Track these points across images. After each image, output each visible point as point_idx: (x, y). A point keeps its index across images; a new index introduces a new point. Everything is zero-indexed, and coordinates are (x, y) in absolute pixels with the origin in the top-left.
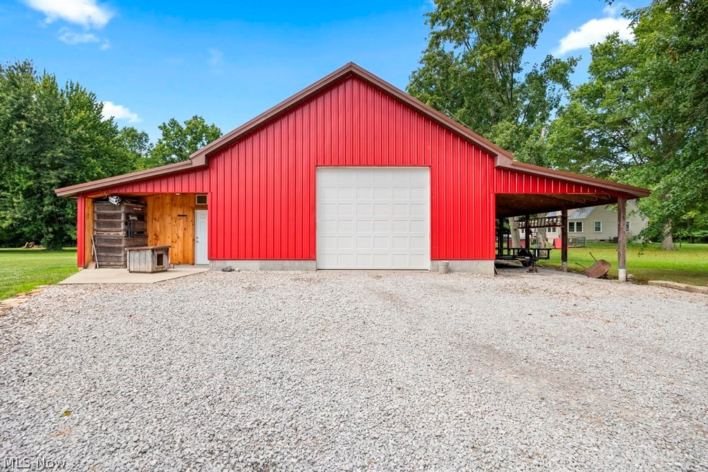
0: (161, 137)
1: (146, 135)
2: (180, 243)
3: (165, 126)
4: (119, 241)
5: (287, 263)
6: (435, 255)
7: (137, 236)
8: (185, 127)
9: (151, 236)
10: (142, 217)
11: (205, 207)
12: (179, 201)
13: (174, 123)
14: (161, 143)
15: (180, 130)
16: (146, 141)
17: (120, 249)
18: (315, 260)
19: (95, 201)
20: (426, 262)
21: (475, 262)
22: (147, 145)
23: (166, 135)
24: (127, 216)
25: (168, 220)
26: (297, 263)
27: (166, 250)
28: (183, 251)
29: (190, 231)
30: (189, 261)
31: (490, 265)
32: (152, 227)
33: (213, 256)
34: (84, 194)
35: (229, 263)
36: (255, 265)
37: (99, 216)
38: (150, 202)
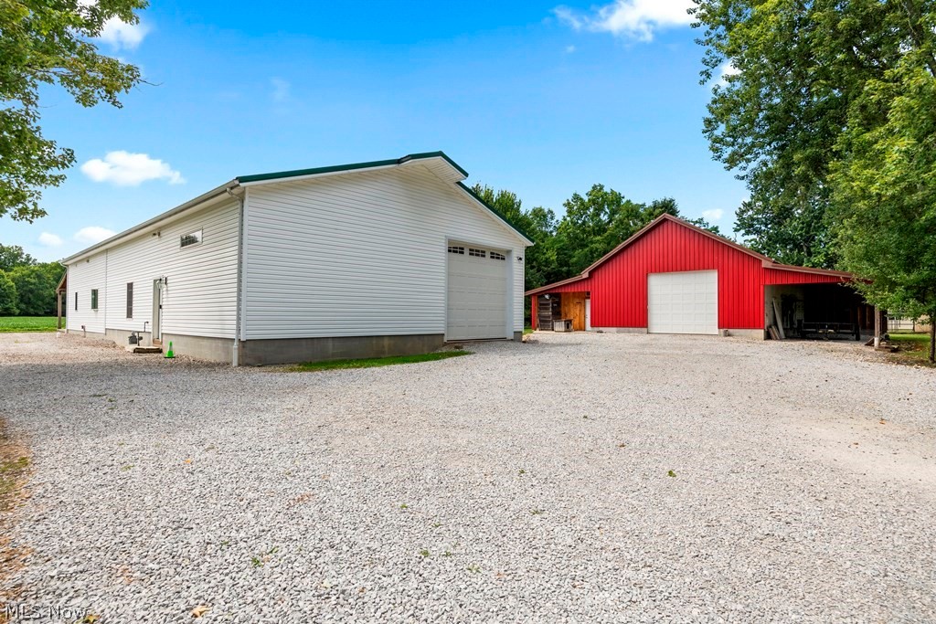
0: (566, 214)
1: (552, 212)
2: (578, 318)
3: (569, 203)
4: (549, 317)
5: (631, 329)
6: (720, 327)
7: (557, 315)
8: (586, 199)
9: (563, 314)
10: (559, 304)
11: (589, 298)
12: (577, 295)
13: (576, 197)
14: (565, 220)
15: (582, 204)
16: (552, 218)
17: (549, 321)
18: (647, 327)
19: (539, 297)
20: (716, 331)
21: (749, 330)
22: (554, 221)
23: (570, 212)
24: (553, 304)
25: (572, 305)
26: (636, 329)
27: (571, 321)
28: (579, 323)
29: (583, 312)
30: (582, 328)
31: (761, 333)
32: (564, 309)
33: (593, 325)
34: (534, 295)
35: (601, 329)
36: (614, 329)
37: (541, 304)
38: (562, 296)
